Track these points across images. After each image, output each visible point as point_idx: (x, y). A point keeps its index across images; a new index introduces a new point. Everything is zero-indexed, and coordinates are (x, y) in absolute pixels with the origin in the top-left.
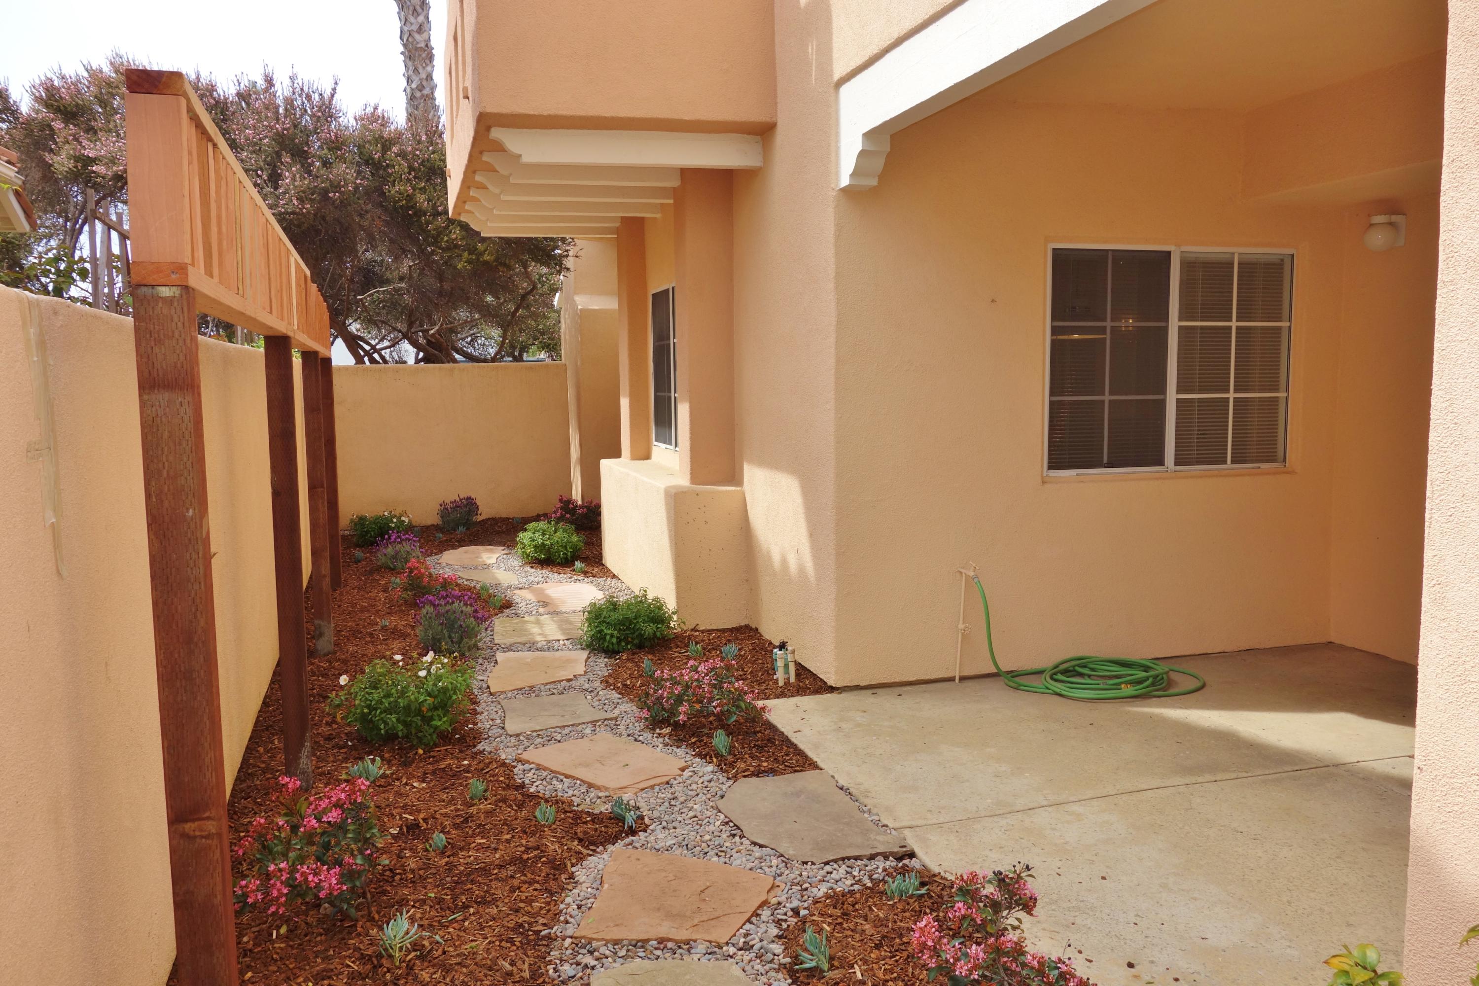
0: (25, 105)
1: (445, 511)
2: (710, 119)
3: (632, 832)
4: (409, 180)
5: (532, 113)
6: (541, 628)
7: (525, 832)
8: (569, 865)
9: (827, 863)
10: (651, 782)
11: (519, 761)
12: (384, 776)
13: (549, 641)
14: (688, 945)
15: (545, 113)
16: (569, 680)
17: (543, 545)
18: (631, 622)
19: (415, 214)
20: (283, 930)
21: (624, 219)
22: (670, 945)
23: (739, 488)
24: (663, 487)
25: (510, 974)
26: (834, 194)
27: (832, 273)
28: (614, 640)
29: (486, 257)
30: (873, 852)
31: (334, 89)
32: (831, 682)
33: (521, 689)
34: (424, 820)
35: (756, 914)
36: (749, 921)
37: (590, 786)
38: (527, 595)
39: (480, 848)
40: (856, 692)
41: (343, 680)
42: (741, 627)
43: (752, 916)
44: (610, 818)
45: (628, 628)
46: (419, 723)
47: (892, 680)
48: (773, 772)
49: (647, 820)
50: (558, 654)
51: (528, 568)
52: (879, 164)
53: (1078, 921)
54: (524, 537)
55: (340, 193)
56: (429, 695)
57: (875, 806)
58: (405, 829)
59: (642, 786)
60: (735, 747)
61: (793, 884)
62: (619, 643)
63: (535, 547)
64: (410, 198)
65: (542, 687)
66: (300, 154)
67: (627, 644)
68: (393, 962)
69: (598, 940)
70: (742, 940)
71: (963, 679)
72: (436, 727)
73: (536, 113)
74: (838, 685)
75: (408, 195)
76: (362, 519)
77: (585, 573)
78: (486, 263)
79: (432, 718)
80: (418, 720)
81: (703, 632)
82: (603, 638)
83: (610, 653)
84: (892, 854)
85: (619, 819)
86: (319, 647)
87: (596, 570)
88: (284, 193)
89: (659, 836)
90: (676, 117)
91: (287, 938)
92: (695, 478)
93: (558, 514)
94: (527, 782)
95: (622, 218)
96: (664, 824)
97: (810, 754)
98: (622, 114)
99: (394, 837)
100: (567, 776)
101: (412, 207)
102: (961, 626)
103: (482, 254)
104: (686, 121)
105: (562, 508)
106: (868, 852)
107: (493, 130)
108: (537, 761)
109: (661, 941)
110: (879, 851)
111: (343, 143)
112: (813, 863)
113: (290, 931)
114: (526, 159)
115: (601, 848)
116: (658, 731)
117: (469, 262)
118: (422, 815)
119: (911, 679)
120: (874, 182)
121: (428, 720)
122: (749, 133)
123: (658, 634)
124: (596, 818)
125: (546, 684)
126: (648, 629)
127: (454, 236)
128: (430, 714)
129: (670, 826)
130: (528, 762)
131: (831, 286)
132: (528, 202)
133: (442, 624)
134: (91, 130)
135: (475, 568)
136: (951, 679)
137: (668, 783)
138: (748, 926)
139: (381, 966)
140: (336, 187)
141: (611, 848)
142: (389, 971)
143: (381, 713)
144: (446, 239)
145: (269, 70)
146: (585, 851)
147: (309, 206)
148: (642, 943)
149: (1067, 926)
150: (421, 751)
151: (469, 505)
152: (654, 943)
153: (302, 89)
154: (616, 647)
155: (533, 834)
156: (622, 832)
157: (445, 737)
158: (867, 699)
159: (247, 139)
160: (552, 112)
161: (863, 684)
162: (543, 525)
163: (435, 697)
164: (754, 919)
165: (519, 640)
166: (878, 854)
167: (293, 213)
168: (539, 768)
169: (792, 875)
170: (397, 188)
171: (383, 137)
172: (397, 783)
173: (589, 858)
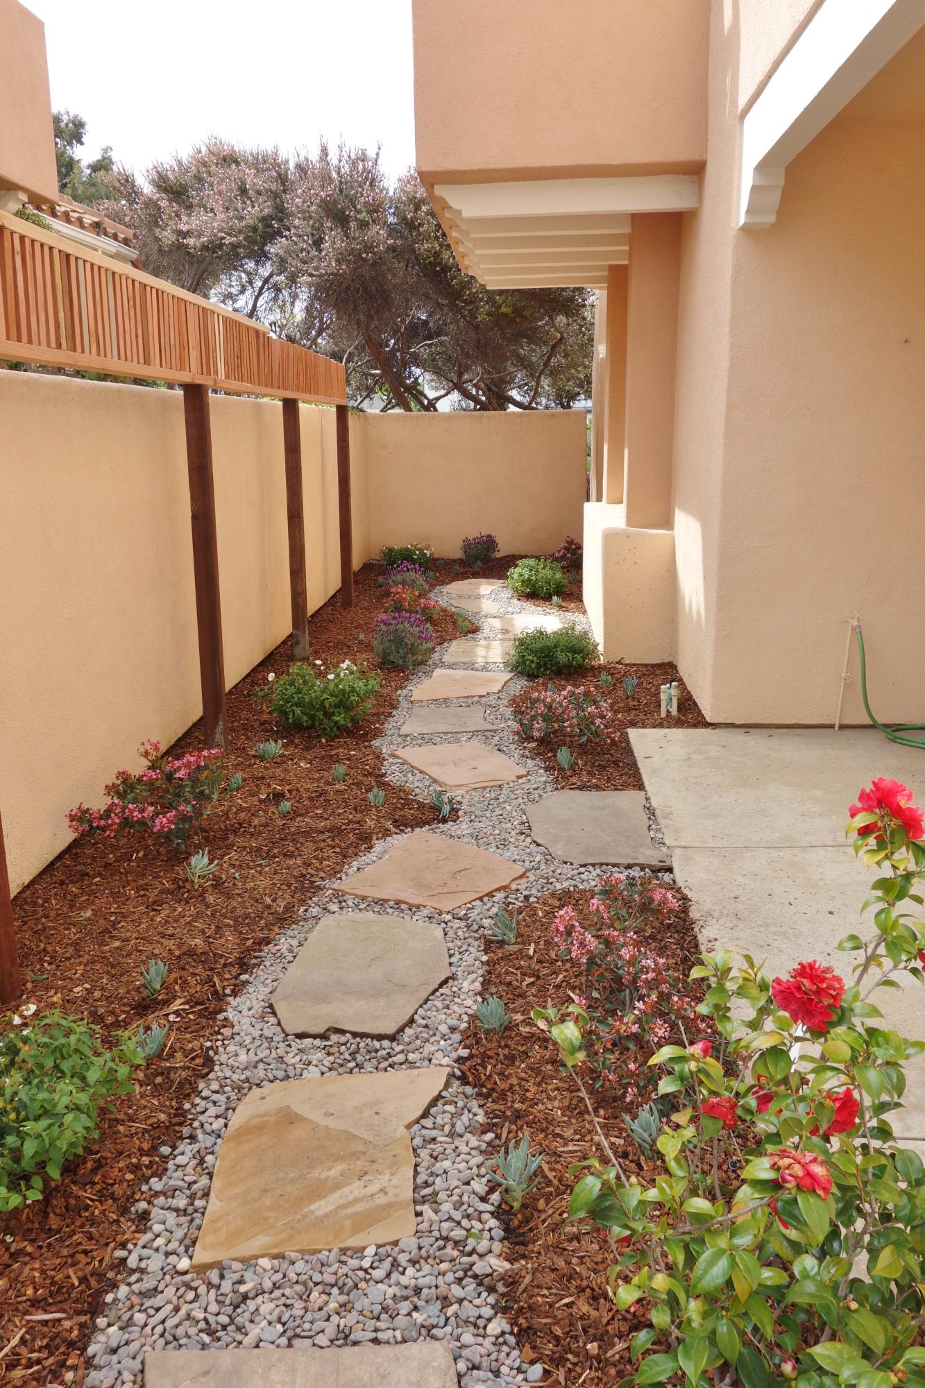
0: (147, 189)
1: (468, 546)
2: (636, 162)
3: (444, 821)
4: (437, 238)
5: (463, 168)
6: (487, 652)
7: (356, 810)
8: (375, 837)
9: (584, 866)
10: (485, 784)
11: (394, 756)
12: (282, 756)
13: (487, 663)
14: (414, 908)
15: (475, 168)
16: (481, 697)
17: (529, 580)
18: (550, 651)
19: (442, 269)
20: (141, 854)
21: (611, 267)
22: (403, 906)
23: (669, 532)
24: (603, 527)
25: (269, 907)
26: (734, 233)
27: (728, 317)
28: (533, 666)
29: (503, 310)
30: (631, 862)
31: (378, 154)
32: (708, 719)
33: (436, 700)
34: (289, 791)
35: (490, 895)
36: (481, 899)
37: (435, 781)
38: (497, 623)
39: (318, 817)
40: (730, 730)
41: (271, 676)
42: (663, 664)
43: (487, 895)
44: (431, 808)
45: (546, 656)
46: (321, 717)
47: (769, 722)
48: (597, 787)
49: (460, 813)
50: (490, 673)
51: (515, 601)
52: (775, 198)
53: (776, 944)
54: (515, 573)
55: (374, 253)
56: (332, 696)
57: (667, 827)
58: (271, 796)
59: (476, 786)
60: (577, 764)
61: (542, 877)
62: (538, 668)
63: (523, 581)
64: (437, 254)
65: (455, 701)
66: (341, 220)
67: (545, 670)
68: (193, 886)
69: (351, 894)
70: (464, 912)
71: (843, 727)
72: (336, 723)
73: (467, 168)
74: (713, 722)
75: (436, 252)
76: (391, 550)
77: (561, 607)
78: (505, 315)
79: (333, 714)
80: (320, 714)
81: (626, 665)
82: (524, 663)
83: (531, 676)
84: (649, 866)
85: (436, 809)
86: (296, 653)
87: (572, 605)
88: (326, 255)
89: (464, 827)
90: (603, 162)
91: (141, 860)
92: (631, 521)
93: (561, 553)
94: (389, 772)
95: (611, 266)
96: (473, 817)
97: (645, 778)
98: (549, 164)
99: (261, 801)
100: (421, 772)
101: (440, 264)
102: (844, 675)
103: (500, 307)
104: (612, 165)
105: (565, 548)
106: (626, 862)
107: (436, 187)
108: (405, 757)
109: (398, 902)
110: (637, 862)
111: (380, 205)
112: (571, 864)
113: (145, 855)
114: (465, 214)
115: (409, 829)
116: (525, 744)
117: (489, 314)
118: (288, 787)
119: (788, 722)
120: (772, 219)
121: (328, 715)
122: (685, 173)
123: (574, 663)
124: (421, 805)
125: (458, 698)
126: (562, 658)
127: (474, 290)
128: (331, 710)
129: (477, 820)
130: (398, 757)
131: (727, 329)
132: (510, 255)
133: (390, 640)
134: (190, 207)
135: (469, 597)
136: (832, 726)
137: (500, 786)
138: (478, 903)
139: (184, 887)
140: (369, 247)
141: (418, 830)
142: (188, 891)
143: (292, 705)
144: (468, 292)
145: (324, 140)
146: (394, 830)
147: (344, 267)
148: (382, 902)
149: (761, 947)
150: (324, 740)
151: (489, 543)
152: (392, 903)
153: (349, 157)
154: (535, 672)
155: (361, 812)
156: (434, 819)
157: (343, 731)
158: (737, 737)
159: (298, 207)
160: (480, 167)
161: (738, 722)
162: (532, 562)
163: (336, 697)
164: (485, 899)
165: (463, 660)
166: (636, 865)
167: (332, 274)
168: (405, 763)
169: (545, 870)
170: (426, 246)
171: (415, 198)
172: (290, 762)
173: (395, 836)
